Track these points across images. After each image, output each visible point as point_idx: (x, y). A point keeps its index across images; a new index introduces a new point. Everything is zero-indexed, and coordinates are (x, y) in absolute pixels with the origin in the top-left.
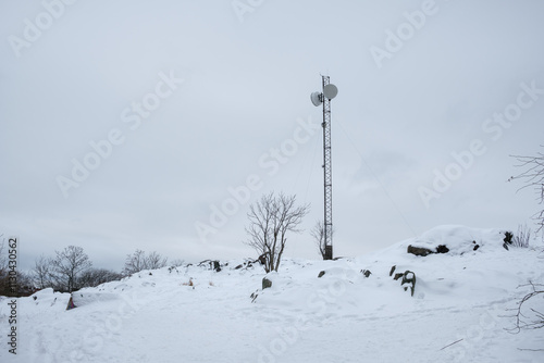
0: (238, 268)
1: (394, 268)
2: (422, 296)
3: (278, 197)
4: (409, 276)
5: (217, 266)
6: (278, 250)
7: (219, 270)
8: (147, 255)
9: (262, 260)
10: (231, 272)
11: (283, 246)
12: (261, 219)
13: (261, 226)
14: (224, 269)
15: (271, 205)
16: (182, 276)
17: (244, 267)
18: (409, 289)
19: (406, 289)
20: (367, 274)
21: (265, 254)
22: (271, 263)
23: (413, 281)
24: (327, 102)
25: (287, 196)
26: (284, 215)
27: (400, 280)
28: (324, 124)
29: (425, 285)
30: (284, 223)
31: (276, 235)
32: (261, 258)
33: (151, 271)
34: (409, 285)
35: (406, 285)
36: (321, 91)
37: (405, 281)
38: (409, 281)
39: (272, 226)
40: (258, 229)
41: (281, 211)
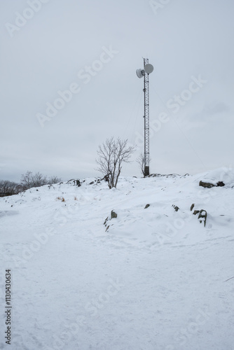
0: (91, 183)
1: (193, 206)
2: (211, 226)
3: (116, 141)
4: (203, 213)
5: (79, 183)
6: (116, 174)
7: (79, 185)
8: (34, 174)
9: (106, 178)
10: (87, 186)
11: (119, 171)
12: (106, 155)
13: (106, 159)
14: (83, 185)
15: (112, 146)
16: (56, 190)
17: (95, 183)
18: (203, 222)
19: (201, 222)
20: (177, 209)
21: (108, 175)
22: (112, 182)
23: (205, 216)
24: (146, 75)
25: (122, 140)
26: (120, 152)
27: (198, 215)
28: (145, 90)
29: (212, 218)
30: (121, 157)
31: (115, 164)
32: (105, 177)
33: (37, 188)
34: (203, 219)
35: (201, 219)
36: (143, 68)
37: (200, 216)
38: (203, 217)
39: (112, 159)
40: (104, 160)
41: (119, 149)
